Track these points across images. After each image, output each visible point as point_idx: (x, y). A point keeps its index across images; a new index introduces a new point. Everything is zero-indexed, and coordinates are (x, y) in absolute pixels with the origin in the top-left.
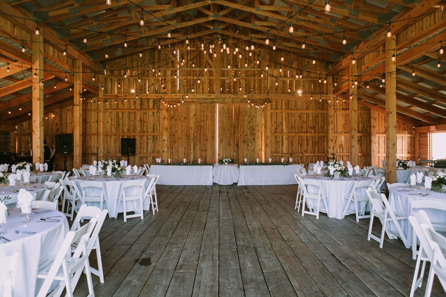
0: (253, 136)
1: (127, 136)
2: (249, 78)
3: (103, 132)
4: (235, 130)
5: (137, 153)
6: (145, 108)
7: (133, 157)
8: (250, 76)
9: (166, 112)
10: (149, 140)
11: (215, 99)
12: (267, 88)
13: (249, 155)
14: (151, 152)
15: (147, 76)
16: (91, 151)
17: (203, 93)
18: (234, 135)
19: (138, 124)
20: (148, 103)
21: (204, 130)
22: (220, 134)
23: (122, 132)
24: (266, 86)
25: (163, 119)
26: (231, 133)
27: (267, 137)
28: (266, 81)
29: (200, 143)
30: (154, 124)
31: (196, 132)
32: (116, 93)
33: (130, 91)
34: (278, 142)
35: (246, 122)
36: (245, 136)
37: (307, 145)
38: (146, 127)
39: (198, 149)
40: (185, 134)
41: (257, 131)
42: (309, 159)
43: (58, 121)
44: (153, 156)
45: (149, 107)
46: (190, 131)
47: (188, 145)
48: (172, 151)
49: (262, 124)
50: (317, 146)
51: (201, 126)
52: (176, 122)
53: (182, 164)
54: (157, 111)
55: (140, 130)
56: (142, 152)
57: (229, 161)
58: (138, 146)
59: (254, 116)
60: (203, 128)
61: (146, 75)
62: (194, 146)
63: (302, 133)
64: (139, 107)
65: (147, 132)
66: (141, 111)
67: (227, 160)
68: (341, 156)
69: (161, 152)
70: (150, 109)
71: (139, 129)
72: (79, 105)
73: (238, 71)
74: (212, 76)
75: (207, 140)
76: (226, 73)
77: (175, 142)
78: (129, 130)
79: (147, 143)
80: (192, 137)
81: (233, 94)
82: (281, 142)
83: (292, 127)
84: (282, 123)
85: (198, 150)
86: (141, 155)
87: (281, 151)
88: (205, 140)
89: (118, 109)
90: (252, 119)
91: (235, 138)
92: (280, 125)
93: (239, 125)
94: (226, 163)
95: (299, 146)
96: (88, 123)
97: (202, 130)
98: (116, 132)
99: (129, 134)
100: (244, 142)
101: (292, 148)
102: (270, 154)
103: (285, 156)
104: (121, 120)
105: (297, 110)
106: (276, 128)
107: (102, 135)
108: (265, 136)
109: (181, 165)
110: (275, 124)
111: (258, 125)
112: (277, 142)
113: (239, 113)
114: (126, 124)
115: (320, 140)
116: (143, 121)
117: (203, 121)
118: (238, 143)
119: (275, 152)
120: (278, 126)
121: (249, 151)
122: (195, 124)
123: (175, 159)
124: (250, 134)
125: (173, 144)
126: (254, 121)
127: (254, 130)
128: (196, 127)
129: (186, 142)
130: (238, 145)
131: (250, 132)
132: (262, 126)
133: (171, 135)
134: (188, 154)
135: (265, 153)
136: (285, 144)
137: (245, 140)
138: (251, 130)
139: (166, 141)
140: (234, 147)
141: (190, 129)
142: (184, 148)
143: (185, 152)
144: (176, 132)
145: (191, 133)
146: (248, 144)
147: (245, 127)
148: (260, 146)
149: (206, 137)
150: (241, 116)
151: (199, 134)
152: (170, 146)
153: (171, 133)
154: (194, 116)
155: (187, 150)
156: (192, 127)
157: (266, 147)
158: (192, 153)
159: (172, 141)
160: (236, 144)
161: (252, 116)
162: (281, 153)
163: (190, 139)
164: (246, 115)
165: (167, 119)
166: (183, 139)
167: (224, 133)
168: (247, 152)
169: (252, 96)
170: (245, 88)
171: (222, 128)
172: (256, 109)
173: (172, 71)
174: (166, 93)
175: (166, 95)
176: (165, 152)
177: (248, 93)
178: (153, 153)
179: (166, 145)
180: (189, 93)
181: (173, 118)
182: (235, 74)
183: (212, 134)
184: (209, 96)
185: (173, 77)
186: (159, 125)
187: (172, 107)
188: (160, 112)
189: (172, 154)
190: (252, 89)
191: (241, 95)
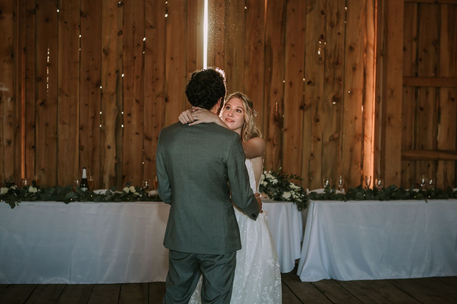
0: (336, 88)
4: (271, 64)
13: (318, 155)
18: (267, 83)
21: (155, 62)
26: (257, 76)
27: (389, 92)
29: (141, 110)
31: (127, 68)
34: (421, 109)
35: (310, 35)
36: (308, 88)
39: (134, 131)
40: (84, 76)
41: (349, 67)
46: (104, 64)
47: (94, 118)
48: (31, 139)
49: (368, 43)
51: (144, 48)
52: (49, 25)
53: (71, 195)
57: (270, 184)
59: (338, 14)
60: (151, 51)
62: (118, 121)
75: (167, 100)
77: (43, 104)
80: (109, 86)
82: (432, 110)
84: (437, 43)
85: (134, 138)
87: (431, 142)
88: (161, 100)
90: (332, 25)
91: (272, 92)
92: (431, 49)
93: (284, 46)
97: (148, 60)
100: (302, 108)
102: (400, 154)
103: (446, 160)
106: (418, 60)
108: (377, 88)
109: (67, 201)
110: (415, 44)
111: (351, 49)
112: (418, 110)
117: (151, 27)
118: (280, 112)
119: (413, 147)
120: (425, 51)
121: (319, 139)
122: (121, 37)
123: (43, 167)
124: (325, 79)
125: (36, 111)
126: (339, 34)
127: (337, 63)
128: (125, 47)
129: (87, 105)
130: (283, 118)
131: (325, 70)
132: (366, 51)
133: (27, 78)
134: (94, 150)
135: (380, 148)
136: (444, 116)
137: (308, 102)
138: (329, 62)
139: (9, 99)
140: (268, 126)
141: (103, 55)
142: (80, 129)
143: (83, 143)
144: (49, 65)
145: (105, 71)
146: (316, 114)
147: (307, 52)
148: (359, 123)
149: (164, 87)
150: (293, 10)
151: (138, 77)
152: (23, 119)
153: (27, 69)
154: (119, 6)
155: (91, 137)
156: (109, 49)
157: (384, 126)
158: (109, 147)
159: (33, 102)
160: (274, 115)
161: (331, 14)
162: (431, 147)
163: (102, 94)
164: (311, 9)
165: (11, 16)
166: (76, 95)
167: (231, 71)
168: (312, 145)
171: (223, 56)
176: (1, 143)
179: (9, 116)
181: (35, 13)
183: (186, 77)
189: (32, 151)
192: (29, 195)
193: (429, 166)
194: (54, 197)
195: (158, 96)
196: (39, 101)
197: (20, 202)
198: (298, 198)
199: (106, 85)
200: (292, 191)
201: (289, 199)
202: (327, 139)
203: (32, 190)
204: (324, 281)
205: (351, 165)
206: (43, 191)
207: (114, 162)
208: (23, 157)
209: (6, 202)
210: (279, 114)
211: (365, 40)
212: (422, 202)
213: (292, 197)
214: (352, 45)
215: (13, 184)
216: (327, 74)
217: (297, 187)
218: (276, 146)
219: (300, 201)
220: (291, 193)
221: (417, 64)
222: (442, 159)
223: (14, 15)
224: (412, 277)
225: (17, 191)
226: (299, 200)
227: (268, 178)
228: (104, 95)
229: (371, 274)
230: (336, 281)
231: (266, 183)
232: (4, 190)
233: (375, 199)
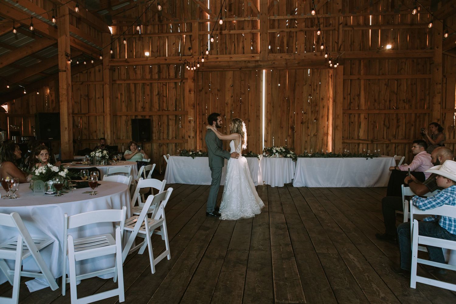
0: (316, 115)
1: (142, 116)
2: (311, 29)
3: (110, 111)
4: (289, 106)
5: (154, 139)
6: (164, 77)
7: (150, 144)
8: (312, 27)
9: (192, 82)
10: (170, 121)
11: (261, 61)
12: (338, 43)
13: (308, 142)
14: (173, 138)
15: (167, 32)
16: (97, 136)
17: (244, 53)
18: (288, 114)
19: (156, 99)
20: (169, 71)
21: (245, 107)
22: (267, 112)
23: (135, 111)
24: (337, 41)
25: (189, 93)
26: (284, 111)
28: (337, 32)
30: (176, 99)
31: (234, 110)
32: (126, 58)
33: (144, 54)
34: (352, 123)
35: (305, 94)
36: (304, 115)
37: (398, 127)
38: (167, 103)
41: (321, 107)
42: (400, 147)
43: (53, 97)
44: (176, 143)
45: (169, 75)
46: (226, 108)
48: (201, 136)
49: (329, 96)
50: (413, 128)
51: (241, 101)
52: (207, 95)
54: (180, 81)
55: (158, 108)
56: (162, 138)
58: (155, 130)
59: (317, 86)
60: (243, 103)
61: (165, 31)
63: (390, 109)
64: (156, 76)
65: (168, 110)
66: (159, 82)
67: (277, 149)
68: (450, 144)
69: (186, 137)
70: (171, 79)
71: (156, 106)
72: (65, 71)
73: (295, 19)
74: (257, 29)
75: (249, 121)
76: (276, 24)
78: (144, 108)
79: (168, 125)
81: (287, 53)
82: (357, 123)
83: (375, 101)
84: (359, 96)
86: (159, 142)
87: (356, 136)
89: (128, 79)
90: (314, 90)
91: (290, 118)
92: (357, 98)
93: (294, 99)
94: (277, 154)
95: (385, 129)
96: (91, 99)
97: (242, 106)
98: (127, 111)
99: (144, 114)
100: (302, 123)
101: (374, 132)
102: (341, 141)
103: (363, 143)
104: (134, 95)
105: (383, 74)
106: (351, 103)
107: (108, 115)
108: (333, 114)
110: (349, 96)
111: (322, 99)
113: (296, 81)
114: (140, 99)
115: (418, 120)
116: (162, 95)
117: (243, 94)
118: (293, 125)
119: (348, 138)
120: (354, 99)
121: (309, 135)
122: (232, 98)
124: (311, 111)
125: (203, 126)
126: (317, 93)
127: (316, 105)
128: (234, 102)
130: (294, 127)
131: (311, 108)
132: (329, 100)
133: (199, 114)
135: (333, 139)
136: (363, 125)
137: (304, 121)
138: (313, 105)
139: (193, 122)
140: (288, 130)
141: (226, 105)
144: (207, 109)
145: (226, 111)
146: (308, 125)
147: (304, 101)
148: (326, 128)
149: (248, 116)
150: (298, 85)
151: (238, 113)
152: (198, 129)
153: (199, 111)
154: (231, 86)
156: (228, 103)
157: (335, 130)
160: (291, 126)
161: (314, 86)
162: (356, 138)
163: (225, 119)
164: (305, 84)
165: (194, 92)
167: (274, 110)
168: (306, 138)
169: (315, 55)
170: (304, 45)
171: (271, 104)
172: (320, 75)
173: (199, 23)
174: (192, 55)
175: (192, 57)
176: (191, 138)
177: (309, 52)
178: (176, 138)
179: (193, 128)
180: (223, 54)
181: (202, 91)
182: (290, 24)
183: (256, 112)
184: (252, 58)
185: (202, 33)
186: (184, 100)
187: (201, 75)
188: (184, 82)
189: (201, 140)
190: (314, 45)
191: (299, 55)
192: (199, 155)
193: (355, 146)
195: (246, 120)
196: (204, 123)
197: (196, 157)
199: (227, 116)
201: (289, 157)
202: (312, 135)
203: (200, 153)
204: (303, 187)
205: (322, 146)
206: (203, 154)
208: (198, 143)
209: (191, 157)
210: (292, 125)
211: (328, 95)
212: (341, 159)
214: (323, 98)
215: (194, 151)
217: (292, 153)
218: (291, 138)
219: (294, 158)
220: (290, 155)
221: (350, 104)
222: (361, 143)
224: (337, 187)
225: (195, 153)
227: (281, 149)
228: (226, 120)
229: (321, 185)
230: (307, 187)
231: (280, 151)
232: (191, 153)
233: (323, 157)
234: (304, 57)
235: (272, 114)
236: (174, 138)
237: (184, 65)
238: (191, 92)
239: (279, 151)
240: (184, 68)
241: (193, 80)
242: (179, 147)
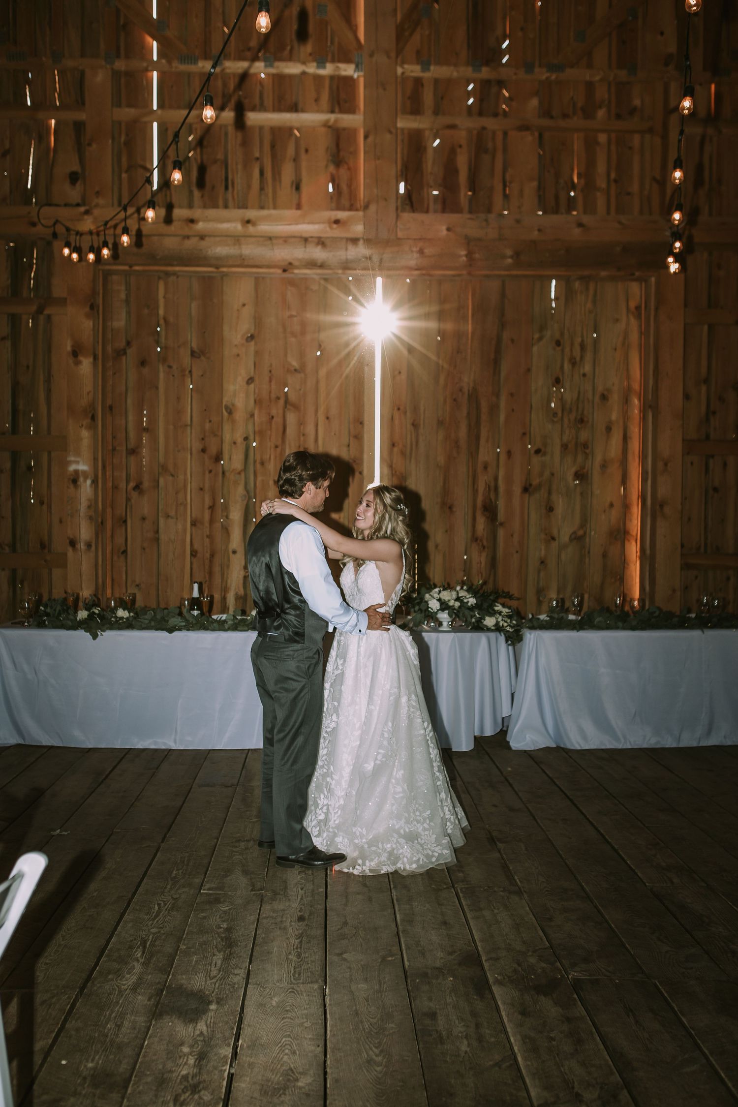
0: (580, 458)
2: (561, 123)
4: (478, 424)
8: (565, 116)
9: (88, 316)
11: (368, 241)
12: (661, 184)
13: (552, 563)
17: (299, 205)
18: (473, 454)
21: (301, 423)
22: (390, 444)
24: (658, 177)
25: (71, 361)
26: (457, 442)
28: (658, 142)
30: (16, 383)
31: (260, 434)
34: (715, 490)
35: (539, 379)
36: (536, 460)
40: (197, 446)
41: (601, 427)
44: (14, 571)
46: (227, 427)
47: (212, 508)
48: (120, 540)
49: (630, 389)
51: (287, 402)
52: (146, 371)
53: (176, 620)
54: (34, 308)
57: (464, 604)
59: (583, 347)
60: (296, 407)
62: (248, 512)
67: (446, 595)
69: (59, 544)
74: (352, 110)
76: (428, 98)
77: (137, 487)
80: (234, 460)
81: (470, 212)
90: (573, 363)
91: (480, 467)
93: (497, 395)
94: (444, 616)
97: (292, 420)
100: (526, 490)
102: (678, 560)
106: (710, 413)
108: (644, 457)
109: (170, 631)
110: (704, 388)
111: (604, 397)
112: (711, 492)
113: (503, 327)
117: (296, 370)
118: (492, 496)
119: (702, 550)
120: (721, 399)
121: (553, 539)
122: (252, 386)
123: (137, 583)
124: (562, 446)
125: (128, 499)
126: (584, 375)
127: (582, 421)
128: (258, 402)
129: (201, 489)
130: (496, 507)
131: (562, 432)
132: (627, 400)
134: (212, 556)
135: (648, 552)
137: (535, 482)
138: (569, 420)
139: (89, 482)
140: (474, 519)
141: (225, 413)
142: (192, 525)
143: (196, 547)
144: (146, 430)
145: (227, 437)
146: (549, 499)
147: (534, 405)
148: (617, 511)
150: (512, 341)
151: (276, 447)
152: (109, 510)
153: (114, 437)
154: (248, 339)
155: (207, 536)
156: (233, 405)
158: (234, 552)
159: (123, 485)
160: (484, 500)
161: (572, 345)
163: (223, 473)
164: (540, 339)
165: (91, 359)
166: (185, 474)
167: (417, 437)
168: (543, 547)
169: (580, 225)
170: (535, 184)
171: (405, 413)
172: (594, 302)
173: (116, 75)
174: (84, 204)
175: (87, 212)
176: (78, 546)
177: (556, 211)
178: (13, 548)
179: (89, 507)
180: (215, 206)
181: (125, 353)
182: (480, 101)
183: (349, 446)
184: (335, 226)
185: (127, 113)
186: (49, 391)
187: (123, 288)
188: (49, 317)
189: (122, 558)
190: (573, 187)
191: (518, 221)
192: (117, 621)
193: (728, 579)
194: (153, 623)
196: (132, 484)
197: (104, 631)
198: (506, 627)
199: (230, 459)
200: (498, 616)
201: (493, 628)
202: (565, 537)
203: (122, 613)
204: (547, 749)
205: (604, 578)
206: (137, 615)
207: (242, 573)
208: (108, 567)
209: (86, 631)
210: (490, 499)
211: (626, 382)
212: (696, 634)
213: (497, 623)
214: (606, 393)
215: (95, 605)
216: (565, 438)
217: (505, 611)
218: (486, 549)
219: (511, 630)
220: (497, 619)
221: (708, 419)
223: (95, 358)
224: (681, 745)
225: (100, 615)
226: (508, 629)
227: (462, 597)
228: (227, 474)
229: (617, 739)
230: (563, 749)
231: (457, 604)
232: (82, 614)
233: (624, 628)
234: (536, 233)
235: (411, 454)
236: (7, 550)
237: (49, 244)
238: (81, 358)
239: (451, 603)
240: (49, 256)
241: (87, 309)
242: (26, 584)
